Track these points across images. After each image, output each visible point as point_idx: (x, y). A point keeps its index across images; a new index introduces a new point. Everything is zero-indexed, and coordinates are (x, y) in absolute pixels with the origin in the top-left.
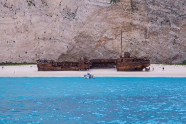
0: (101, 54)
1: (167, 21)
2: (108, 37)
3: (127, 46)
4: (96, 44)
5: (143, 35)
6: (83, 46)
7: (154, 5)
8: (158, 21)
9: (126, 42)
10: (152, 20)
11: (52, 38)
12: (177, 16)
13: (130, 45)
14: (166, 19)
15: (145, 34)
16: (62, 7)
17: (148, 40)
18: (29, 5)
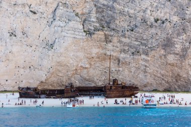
0: (77, 82)
1: (138, 52)
2: (84, 66)
3: (101, 75)
4: (72, 72)
5: (116, 65)
6: (60, 75)
7: (125, 38)
8: (129, 52)
9: (100, 71)
10: (124, 51)
11: (32, 67)
12: (147, 47)
13: (104, 73)
14: (136, 50)
15: (119, 64)
16: (41, 39)
17: (121, 69)
18: (11, 35)
